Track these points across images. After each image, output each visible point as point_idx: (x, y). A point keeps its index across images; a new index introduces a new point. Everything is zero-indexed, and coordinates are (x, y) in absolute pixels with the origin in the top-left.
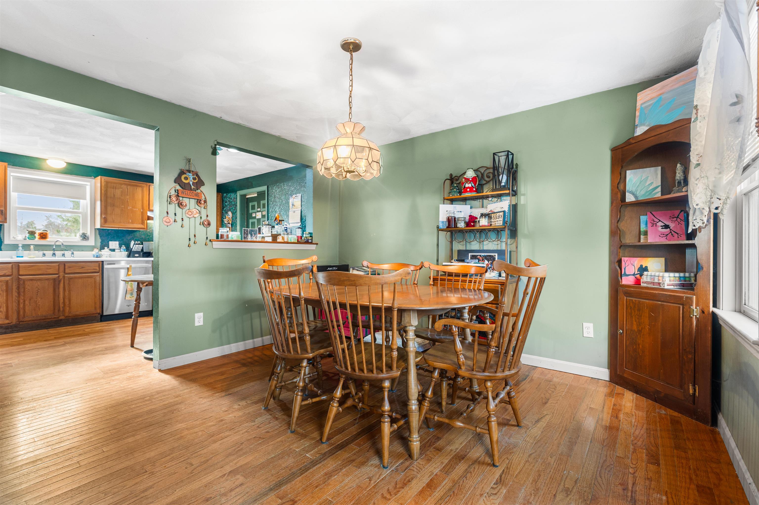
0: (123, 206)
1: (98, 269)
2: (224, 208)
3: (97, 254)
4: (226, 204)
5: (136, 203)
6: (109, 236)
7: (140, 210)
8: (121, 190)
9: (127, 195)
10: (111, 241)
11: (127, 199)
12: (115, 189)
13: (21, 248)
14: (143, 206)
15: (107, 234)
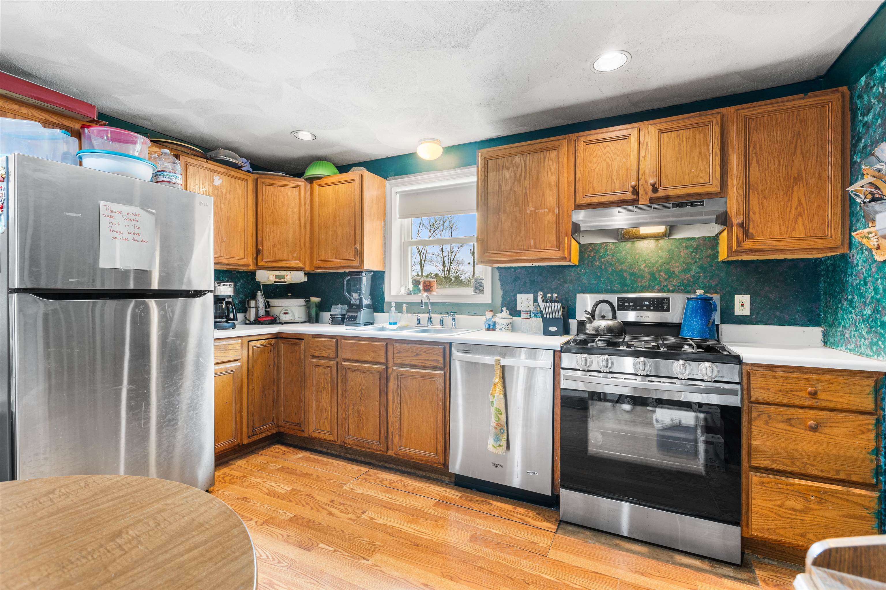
0: (517, 209)
1: (442, 362)
2: (859, 139)
3: (489, 323)
4: (869, 118)
5: (543, 195)
6: (517, 283)
7: (554, 211)
8: (513, 169)
9: (525, 179)
10: (521, 293)
11: (526, 189)
12: (501, 172)
13: (393, 309)
14: (558, 198)
15: (514, 277)
